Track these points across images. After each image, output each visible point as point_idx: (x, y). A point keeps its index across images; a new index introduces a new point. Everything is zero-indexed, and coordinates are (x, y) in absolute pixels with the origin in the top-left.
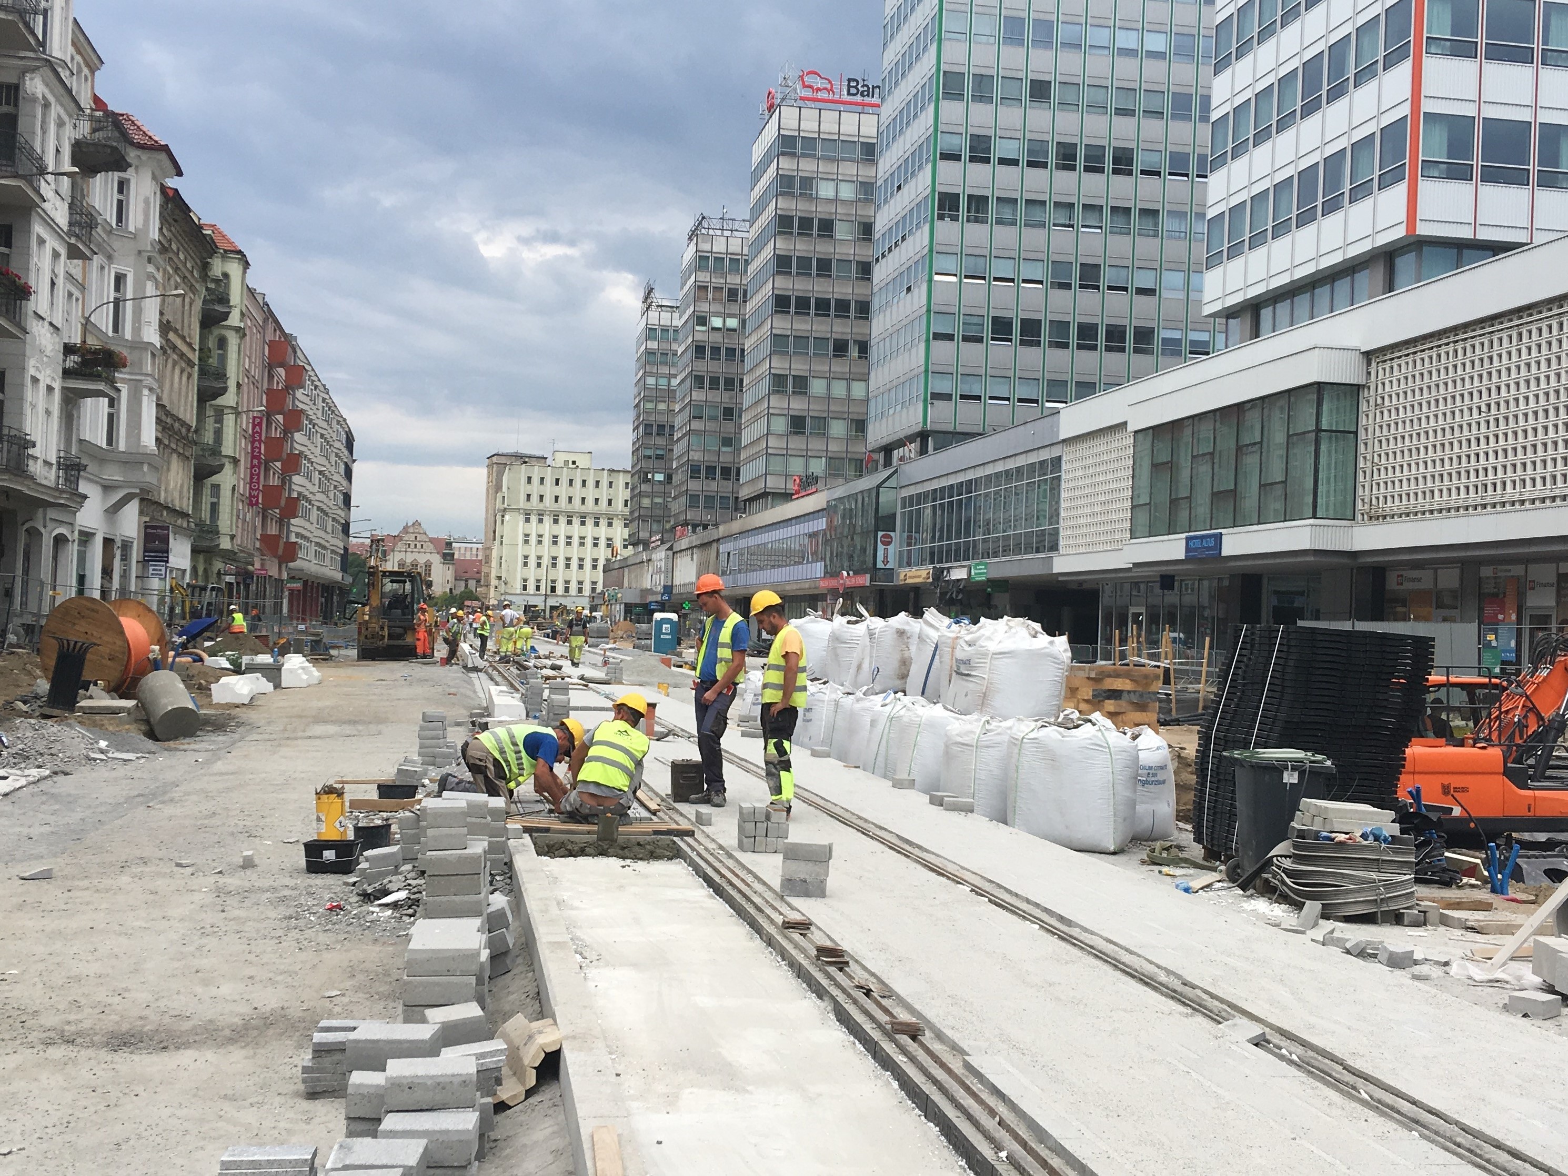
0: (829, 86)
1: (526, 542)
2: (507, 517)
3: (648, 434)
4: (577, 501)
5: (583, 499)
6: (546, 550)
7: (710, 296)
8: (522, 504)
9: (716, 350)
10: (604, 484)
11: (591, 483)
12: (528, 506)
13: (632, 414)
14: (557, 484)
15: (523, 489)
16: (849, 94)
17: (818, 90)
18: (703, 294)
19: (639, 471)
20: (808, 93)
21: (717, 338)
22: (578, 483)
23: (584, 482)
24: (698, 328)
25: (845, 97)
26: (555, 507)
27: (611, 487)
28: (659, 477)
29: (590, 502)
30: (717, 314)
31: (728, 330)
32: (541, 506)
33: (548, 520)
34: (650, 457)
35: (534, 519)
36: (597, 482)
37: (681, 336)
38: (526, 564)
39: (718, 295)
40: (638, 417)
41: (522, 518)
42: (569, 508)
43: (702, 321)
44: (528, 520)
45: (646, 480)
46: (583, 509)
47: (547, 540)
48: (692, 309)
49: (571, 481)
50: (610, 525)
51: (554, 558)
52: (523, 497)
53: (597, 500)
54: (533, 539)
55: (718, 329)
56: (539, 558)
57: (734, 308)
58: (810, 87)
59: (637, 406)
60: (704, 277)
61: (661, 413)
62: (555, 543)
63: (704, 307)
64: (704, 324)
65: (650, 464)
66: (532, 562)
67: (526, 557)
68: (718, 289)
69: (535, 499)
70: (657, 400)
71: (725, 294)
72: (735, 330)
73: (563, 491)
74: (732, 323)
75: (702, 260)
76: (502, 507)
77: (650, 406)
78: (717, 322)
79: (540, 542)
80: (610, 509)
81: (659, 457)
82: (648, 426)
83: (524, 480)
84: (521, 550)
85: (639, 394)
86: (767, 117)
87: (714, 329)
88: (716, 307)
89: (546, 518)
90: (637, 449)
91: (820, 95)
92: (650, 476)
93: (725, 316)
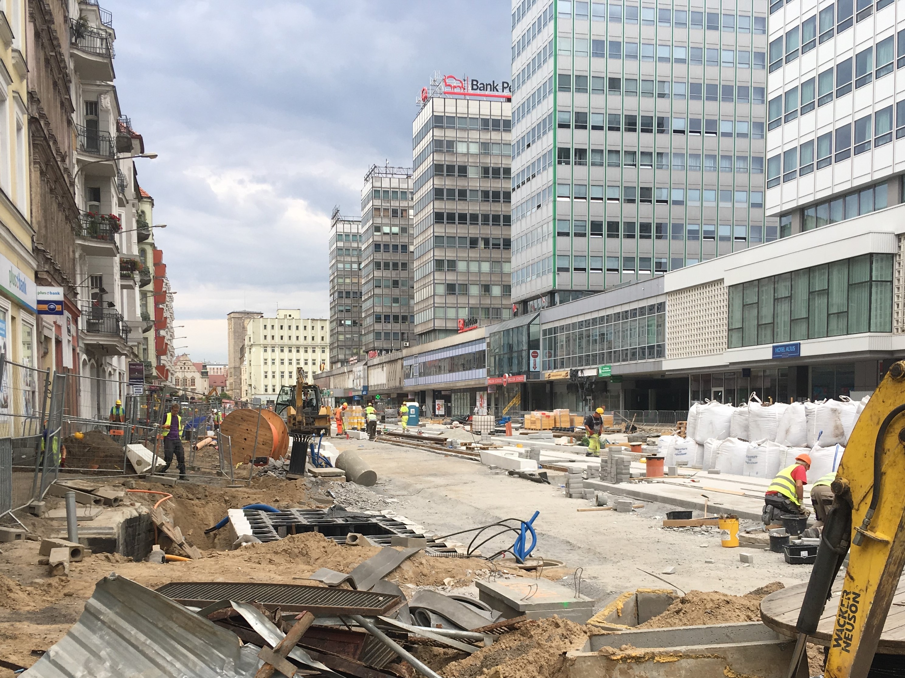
0: (460, 85)
1: (266, 363)
2: (253, 349)
3: (340, 297)
4: (294, 338)
5: (297, 337)
6: (278, 368)
7: (382, 214)
8: (262, 341)
9: (386, 246)
10: (309, 328)
11: (301, 328)
12: (265, 342)
13: (329, 286)
14: (282, 328)
15: (262, 332)
16: (473, 89)
17: (455, 87)
18: (377, 213)
19: (336, 319)
20: (448, 89)
21: (386, 239)
22: (294, 328)
23: (297, 327)
24: (375, 233)
25: (470, 91)
26: (281, 342)
27: (313, 329)
28: (348, 322)
29: (301, 338)
30: (386, 225)
31: (393, 234)
32: (273, 342)
33: (277, 350)
34: (342, 311)
35: (269, 350)
36: (305, 327)
37: (364, 238)
38: (266, 377)
39: (386, 214)
40: (333, 287)
41: (262, 350)
42: (290, 343)
43: (378, 229)
44: (265, 351)
45: (341, 325)
46: (298, 343)
47: (277, 362)
48: (371, 222)
49: (290, 326)
50: (314, 351)
51: (283, 372)
52: (262, 337)
53: (305, 337)
54: (269, 362)
55: (388, 234)
56: (274, 372)
57: (396, 221)
58: (449, 85)
59: (332, 281)
60: (377, 203)
61: (348, 285)
62: (282, 363)
63: (378, 221)
64: (379, 231)
65: (343, 315)
66: (270, 375)
67: (266, 372)
68: (386, 210)
69: (269, 338)
70: (345, 277)
71: (390, 212)
72: (397, 234)
73: (285, 333)
74: (395, 230)
75: (376, 193)
76: (250, 344)
77: (341, 280)
78: (386, 230)
79: (273, 363)
80: (313, 342)
81: (348, 311)
82: (340, 293)
83: (262, 327)
84: (263, 369)
85: (334, 274)
86: (422, 105)
87: (385, 234)
88: (386, 221)
89: (276, 349)
90: (334, 307)
91: (457, 90)
92: (343, 322)
93: (391, 226)
